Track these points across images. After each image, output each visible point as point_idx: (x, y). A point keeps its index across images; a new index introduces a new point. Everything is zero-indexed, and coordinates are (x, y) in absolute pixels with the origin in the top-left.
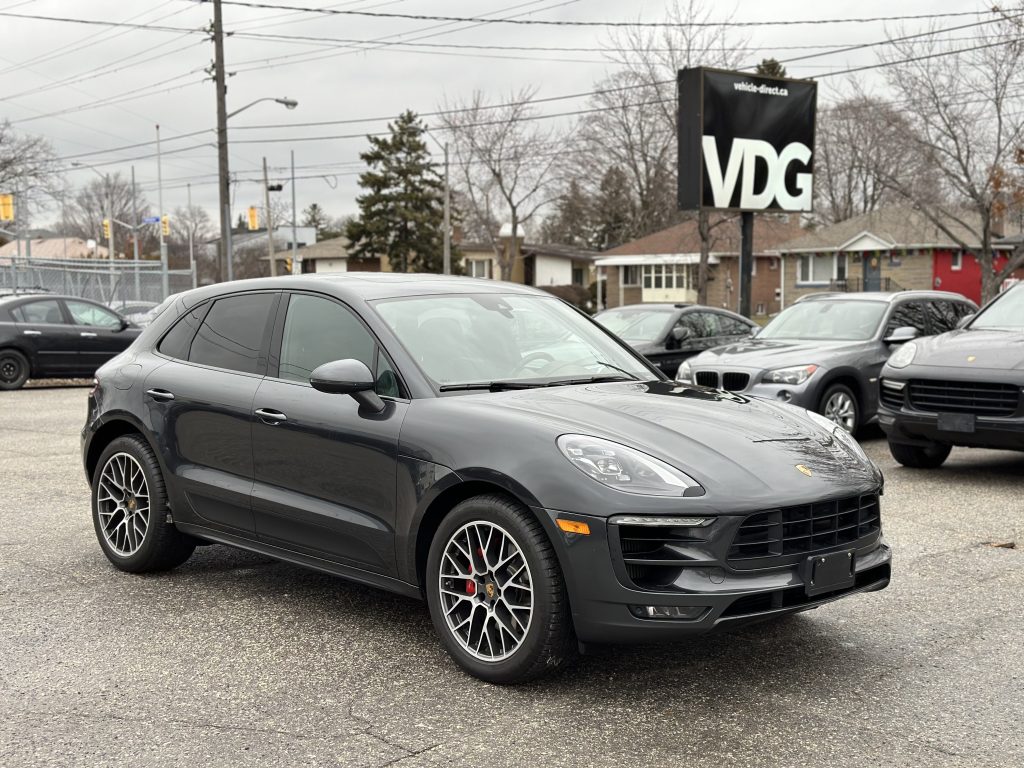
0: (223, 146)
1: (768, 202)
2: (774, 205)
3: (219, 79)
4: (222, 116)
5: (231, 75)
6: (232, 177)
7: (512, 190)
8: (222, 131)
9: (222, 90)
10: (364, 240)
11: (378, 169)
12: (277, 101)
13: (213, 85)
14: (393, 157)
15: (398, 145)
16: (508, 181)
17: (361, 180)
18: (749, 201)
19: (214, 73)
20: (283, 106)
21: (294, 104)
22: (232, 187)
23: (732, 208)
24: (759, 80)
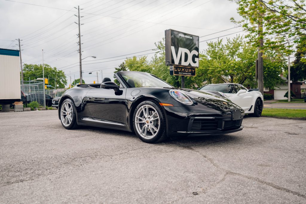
0: (81, 65)
1: (188, 64)
2: (190, 64)
3: (80, 52)
4: (81, 60)
5: (82, 52)
6: (82, 72)
8: (81, 63)
9: (81, 55)
12: (92, 57)
13: (79, 54)
18: (183, 63)
19: (79, 51)
21: (96, 57)
22: (82, 73)
23: (179, 65)
24: (185, 34)
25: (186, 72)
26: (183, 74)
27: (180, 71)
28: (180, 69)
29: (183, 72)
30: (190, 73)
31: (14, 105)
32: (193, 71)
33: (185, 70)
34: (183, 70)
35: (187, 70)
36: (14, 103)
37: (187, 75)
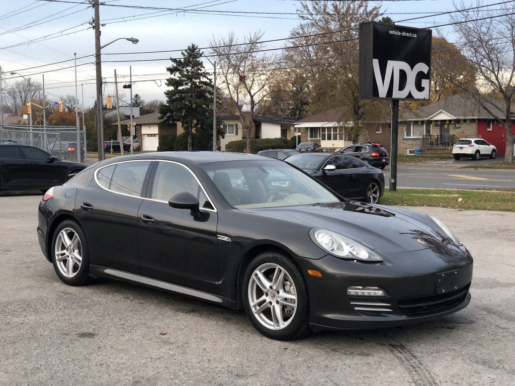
0: (98, 64)
1: (407, 94)
2: (410, 96)
3: (97, 28)
4: (98, 47)
5: (103, 25)
6: (104, 81)
7: (251, 87)
8: (98, 56)
9: (98, 34)
10: (168, 114)
11: (177, 76)
12: (128, 39)
14: (184, 69)
15: (187, 63)
16: (248, 82)
17: (167, 82)
18: (397, 94)
19: (94, 25)
20: (131, 42)
22: (103, 86)
23: (388, 98)
24: (402, 29)
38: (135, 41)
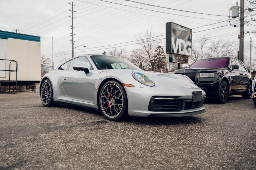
0: (73, 53)
1: (184, 53)
3: (73, 42)
4: (73, 48)
5: (75, 41)
8: (73, 51)
13: (72, 43)
19: (72, 41)
20: (84, 47)
23: (177, 54)
24: (182, 27)
25: (181, 60)
26: (179, 62)
27: (177, 59)
28: (177, 57)
29: (179, 60)
30: (184, 61)
31: (35, 86)
32: (187, 59)
33: (181, 58)
34: (180, 58)
35: (182, 59)
36: (35, 84)
37: (183, 62)
38: (85, 47)
